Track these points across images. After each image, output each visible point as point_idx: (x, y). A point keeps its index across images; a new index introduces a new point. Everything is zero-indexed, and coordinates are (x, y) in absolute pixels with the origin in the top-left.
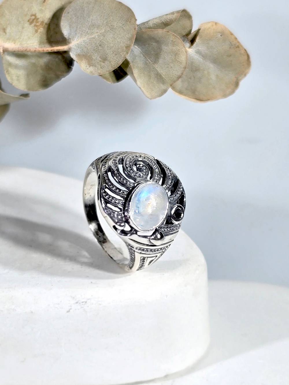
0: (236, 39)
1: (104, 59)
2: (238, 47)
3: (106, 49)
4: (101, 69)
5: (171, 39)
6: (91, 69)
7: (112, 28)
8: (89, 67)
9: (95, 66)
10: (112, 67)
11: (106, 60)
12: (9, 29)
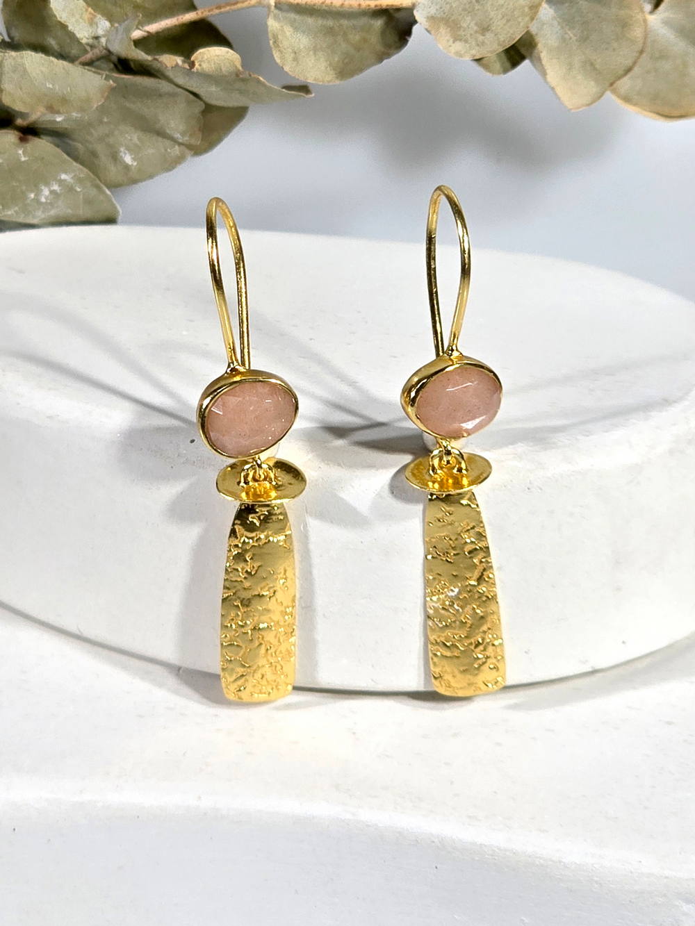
1: (484, 29)
3: (489, 9)
4: (477, 48)
6: (458, 46)
8: (454, 42)
9: (466, 41)
10: (499, 45)
11: (488, 30)
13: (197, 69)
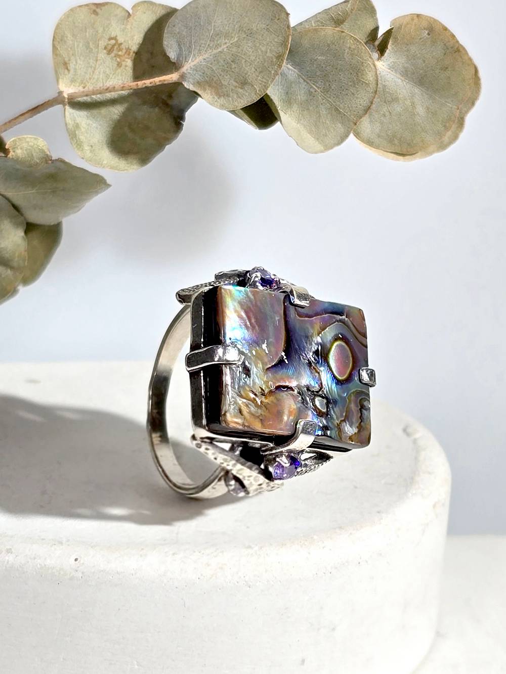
0: (453, 36)
1: (244, 83)
2: (458, 51)
3: (244, 66)
4: (239, 100)
5: (348, 45)
7: (250, 34)
8: (219, 98)
9: (228, 96)
10: (256, 94)
11: (246, 84)
12: (74, 63)
13: (12, 156)
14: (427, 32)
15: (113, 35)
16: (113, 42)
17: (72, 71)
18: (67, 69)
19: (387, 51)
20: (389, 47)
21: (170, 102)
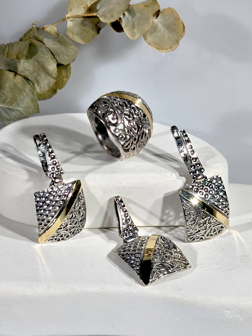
0: (178, 15)
2: (179, 19)
5: (146, 11)
12: (73, 9)
14: (171, 13)
15: (87, 4)
16: (86, 6)
17: (72, 12)
18: (71, 11)
19: (159, 17)
20: (160, 15)
21: (98, 25)
